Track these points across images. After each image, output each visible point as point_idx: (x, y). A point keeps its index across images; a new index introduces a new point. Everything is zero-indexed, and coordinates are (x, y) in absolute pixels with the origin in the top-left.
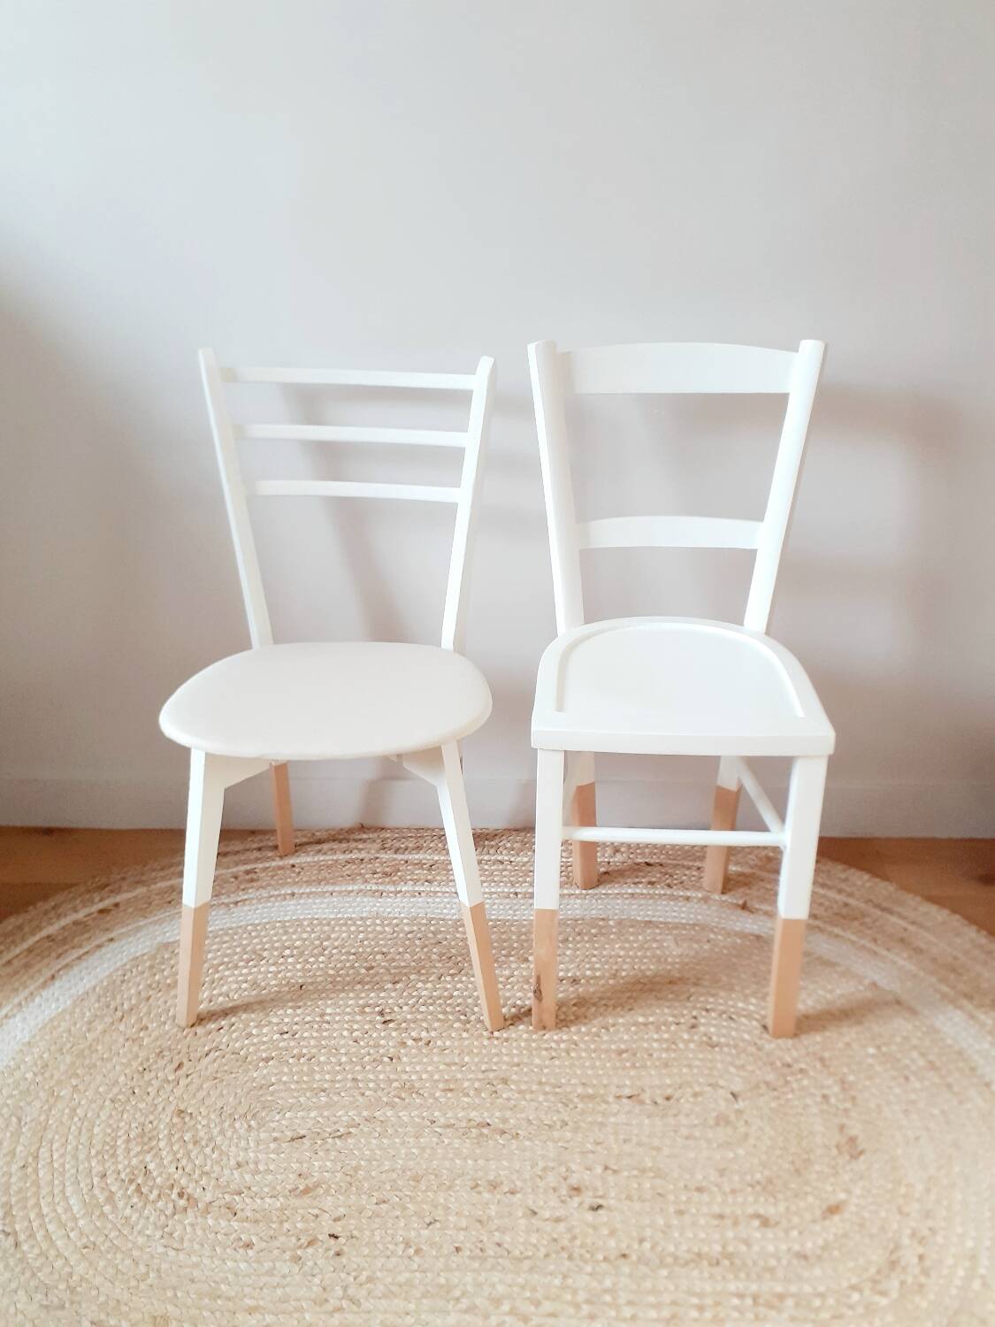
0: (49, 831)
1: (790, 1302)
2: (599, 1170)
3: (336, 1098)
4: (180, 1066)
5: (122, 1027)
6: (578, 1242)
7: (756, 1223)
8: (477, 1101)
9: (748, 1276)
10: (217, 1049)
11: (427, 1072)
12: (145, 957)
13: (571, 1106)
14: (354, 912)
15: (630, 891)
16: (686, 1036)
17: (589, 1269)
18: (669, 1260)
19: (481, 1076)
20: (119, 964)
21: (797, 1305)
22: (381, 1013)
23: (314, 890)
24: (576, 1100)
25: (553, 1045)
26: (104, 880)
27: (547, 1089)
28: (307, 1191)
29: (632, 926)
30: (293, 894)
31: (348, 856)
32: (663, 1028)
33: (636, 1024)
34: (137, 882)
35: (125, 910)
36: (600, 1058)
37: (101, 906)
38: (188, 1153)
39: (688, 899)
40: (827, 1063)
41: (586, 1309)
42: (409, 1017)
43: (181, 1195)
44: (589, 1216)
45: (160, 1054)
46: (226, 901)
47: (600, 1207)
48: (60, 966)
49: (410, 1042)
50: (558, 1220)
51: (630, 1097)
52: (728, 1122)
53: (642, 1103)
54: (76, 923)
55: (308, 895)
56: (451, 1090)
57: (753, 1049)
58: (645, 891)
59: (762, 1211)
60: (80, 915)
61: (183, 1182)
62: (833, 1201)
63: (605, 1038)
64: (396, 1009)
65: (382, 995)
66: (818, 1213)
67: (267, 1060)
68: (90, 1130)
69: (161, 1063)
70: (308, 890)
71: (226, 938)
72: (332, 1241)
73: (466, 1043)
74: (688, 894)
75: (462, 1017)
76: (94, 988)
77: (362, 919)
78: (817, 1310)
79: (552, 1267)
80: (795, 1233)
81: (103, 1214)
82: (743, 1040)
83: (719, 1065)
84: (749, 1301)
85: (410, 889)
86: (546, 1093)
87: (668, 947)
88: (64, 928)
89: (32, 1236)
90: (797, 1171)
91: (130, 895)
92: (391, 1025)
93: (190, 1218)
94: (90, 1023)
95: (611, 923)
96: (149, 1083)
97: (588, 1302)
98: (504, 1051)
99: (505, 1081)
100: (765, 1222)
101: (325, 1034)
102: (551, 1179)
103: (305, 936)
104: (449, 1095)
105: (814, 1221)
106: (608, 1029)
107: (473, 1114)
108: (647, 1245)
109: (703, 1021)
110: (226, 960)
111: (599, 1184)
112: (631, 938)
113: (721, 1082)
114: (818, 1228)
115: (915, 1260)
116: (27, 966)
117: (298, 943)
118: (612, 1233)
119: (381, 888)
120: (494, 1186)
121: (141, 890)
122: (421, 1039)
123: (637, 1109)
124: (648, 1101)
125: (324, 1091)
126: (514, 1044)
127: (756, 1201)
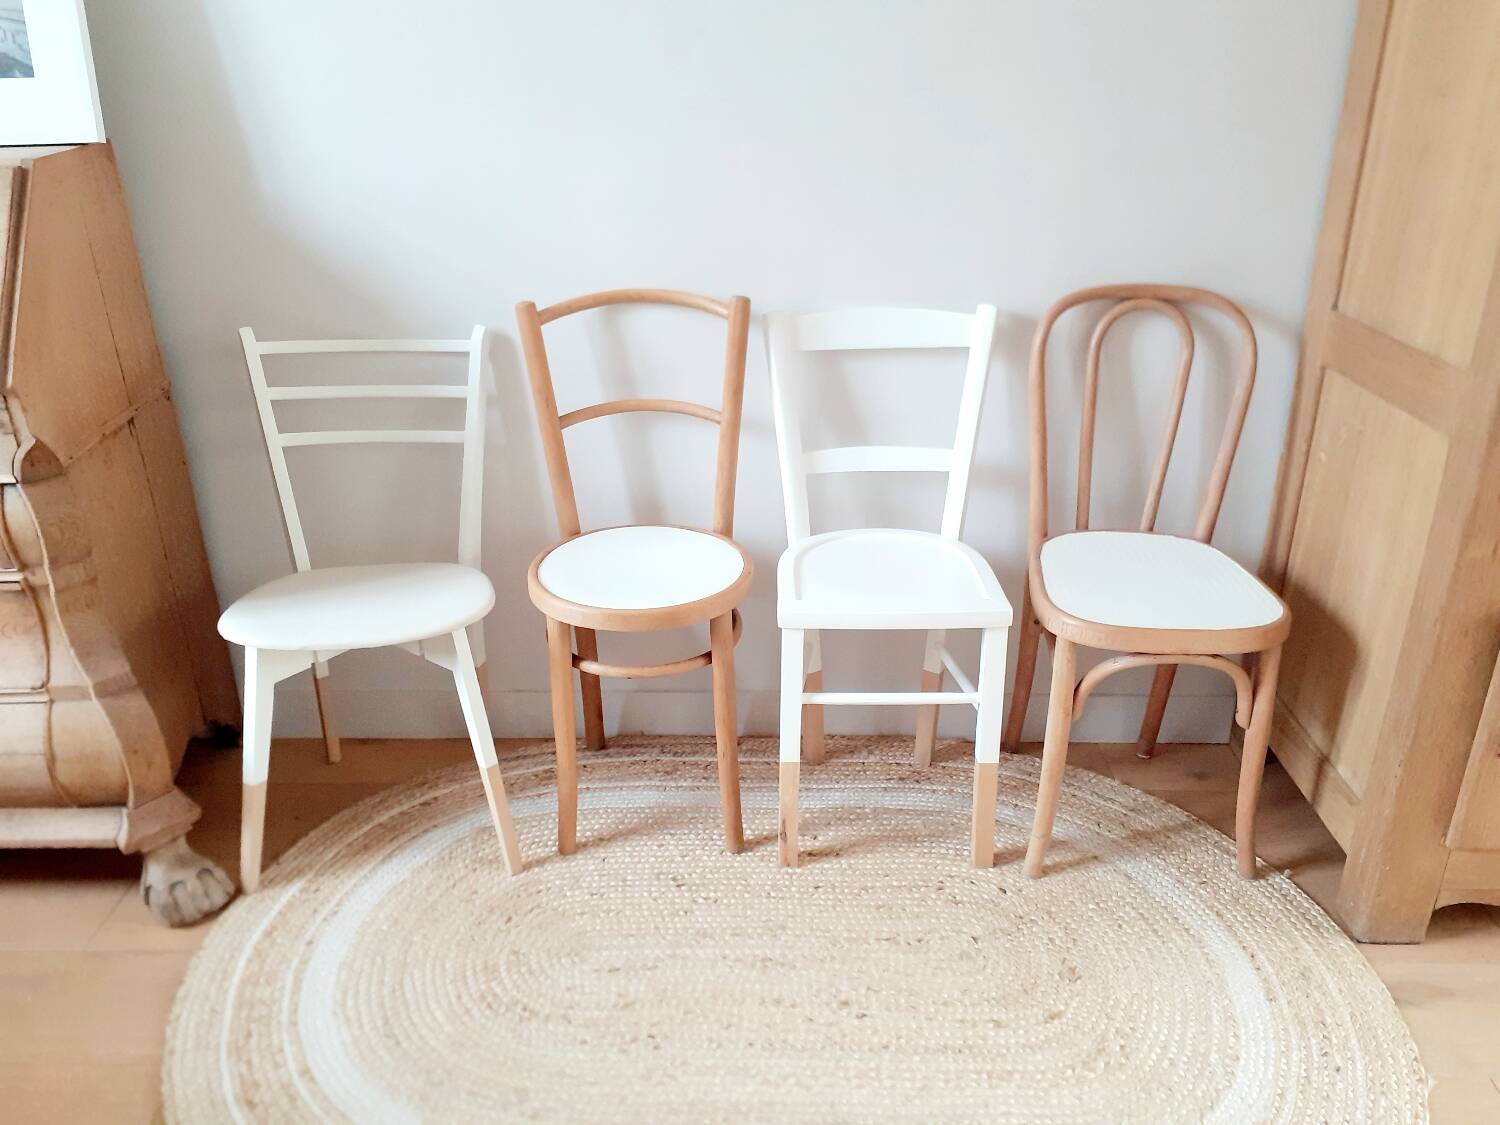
0: (364, 742)
1: (1017, 1076)
2: (863, 991)
3: (642, 941)
4: (509, 919)
5: (455, 892)
6: (847, 1039)
7: (991, 1025)
8: (760, 942)
9: (984, 1060)
10: (538, 906)
11: (716, 922)
12: (467, 839)
13: (839, 946)
14: (642, 803)
15: (883, 786)
16: (933, 896)
17: (856, 1056)
18: (922, 1051)
19: (762, 925)
20: (445, 845)
21: (1022, 1078)
22: (674, 879)
23: (605, 785)
24: (842, 942)
25: (822, 902)
26: (421, 779)
27: (818, 934)
28: (626, 1006)
29: (885, 813)
30: (588, 789)
31: (633, 759)
32: (914, 889)
33: (891, 887)
34: (451, 781)
35: (443, 803)
36: (861, 912)
37: (422, 800)
38: (526, 981)
39: (934, 791)
40: (1053, 916)
41: (855, 1082)
42: (697, 882)
43: (525, 1009)
44: (856, 1022)
45: (491, 911)
46: (530, 794)
47: (864, 1015)
48: (394, 848)
49: (701, 900)
50: (831, 1025)
51: (887, 940)
52: (969, 957)
53: (898, 944)
54: (402, 814)
55: (601, 789)
56: (737, 935)
57: (991, 906)
58: (896, 786)
59: (995, 1018)
60: (405, 807)
61: (525, 1000)
62: (1055, 1010)
63: (865, 897)
64: (686, 876)
65: (673, 865)
66: (1041, 1019)
67: (582, 914)
68: (443, 966)
69: (494, 918)
70: (600, 786)
71: (534, 823)
72: (650, 1040)
73: (748, 901)
74: (934, 788)
75: (744, 882)
76: (427, 863)
77: (649, 808)
78: (1038, 1082)
79: (827, 1055)
80: (1021, 1032)
81: (464, 1023)
82: (983, 898)
83: (963, 918)
84: (985, 1076)
85: (690, 784)
86: (817, 937)
87: (917, 828)
88: (392, 817)
89: (408, 1037)
90: (1025, 991)
91: (446, 791)
92: (683, 888)
93: (534, 1023)
94: (428, 889)
95: (867, 810)
96: (485, 932)
97: (856, 1077)
98: (780, 906)
99: (783, 928)
100: (998, 1024)
101: (628, 895)
102: (824, 997)
103: (602, 821)
104: (737, 938)
105: (1038, 1024)
106: (867, 891)
107: (758, 952)
108: (903, 1041)
109: (948, 884)
110: (537, 840)
111: (864, 1000)
112: (885, 822)
113: (965, 929)
114: (1040, 1028)
115: (1118, 1049)
116: (366, 847)
117: (596, 827)
118: (875, 1032)
119: (664, 784)
120: (778, 1002)
121: (455, 787)
122: (709, 898)
123: (894, 948)
124: (902, 943)
125: (632, 936)
126: (789, 901)
127: (991, 1011)
